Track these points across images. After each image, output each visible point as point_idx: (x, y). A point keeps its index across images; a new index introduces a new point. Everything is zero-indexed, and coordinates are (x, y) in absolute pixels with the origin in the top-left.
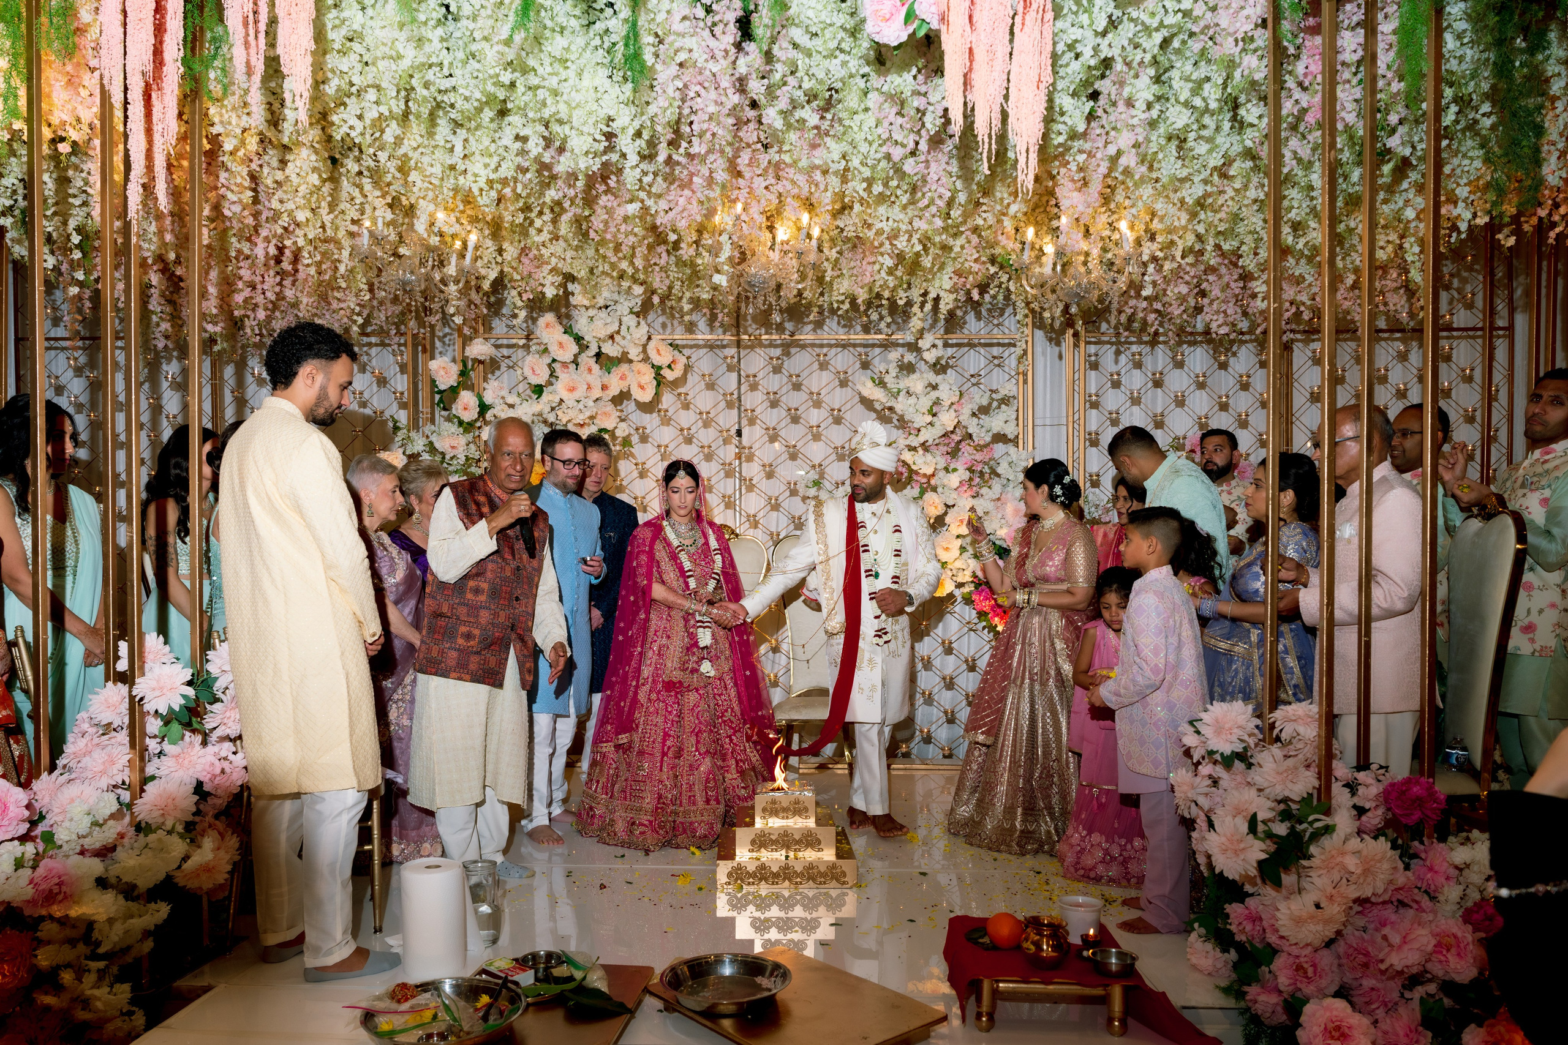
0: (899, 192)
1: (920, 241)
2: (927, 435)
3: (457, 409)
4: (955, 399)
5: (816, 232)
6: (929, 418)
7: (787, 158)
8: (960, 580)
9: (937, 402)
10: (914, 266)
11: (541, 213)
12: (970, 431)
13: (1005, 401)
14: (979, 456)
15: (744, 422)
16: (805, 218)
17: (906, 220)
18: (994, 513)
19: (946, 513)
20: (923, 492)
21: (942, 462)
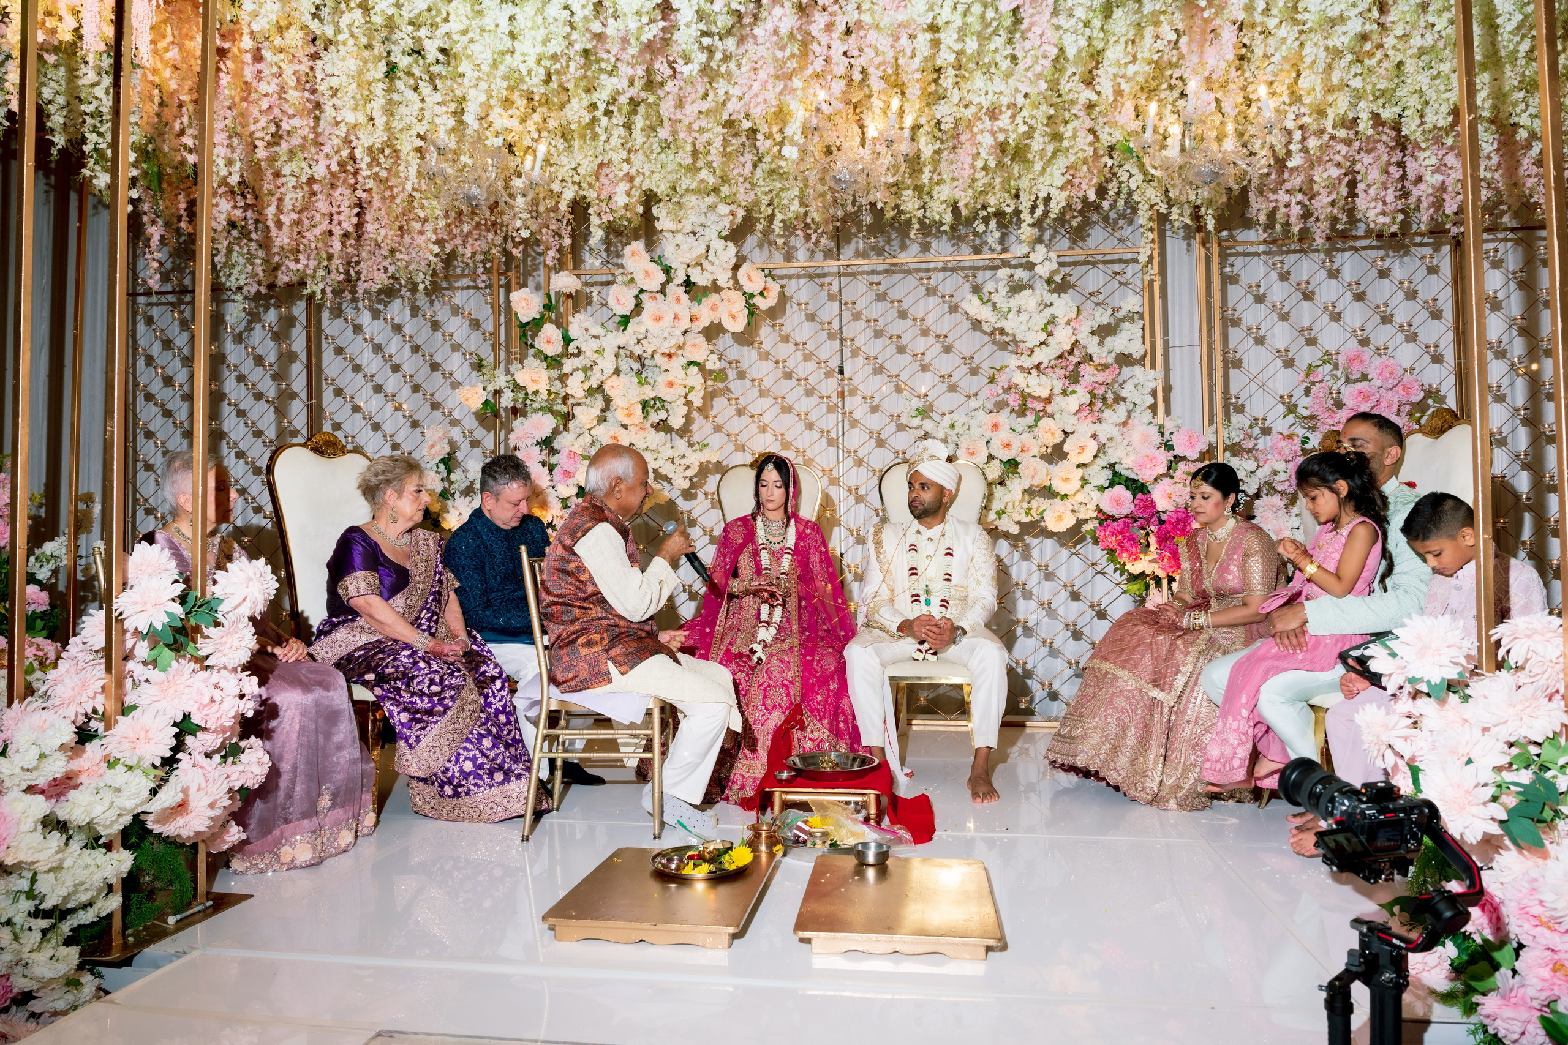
0: (998, 58)
1: (1025, 123)
2: (1043, 356)
3: (540, 342)
4: (1074, 315)
5: (909, 121)
6: (1043, 336)
7: (866, 18)
8: (1082, 516)
9: (1051, 321)
10: (1020, 154)
11: (608, 113)
12: (1090, 351)
13: (1130, 318)
14: (1100, 377)
15: (847, 353)
16: (895, 103)
17: (1007, 92)
18: (1119, 439)
19: (1064, 441)
20: (1038, 419)
21: (1059, 385)
